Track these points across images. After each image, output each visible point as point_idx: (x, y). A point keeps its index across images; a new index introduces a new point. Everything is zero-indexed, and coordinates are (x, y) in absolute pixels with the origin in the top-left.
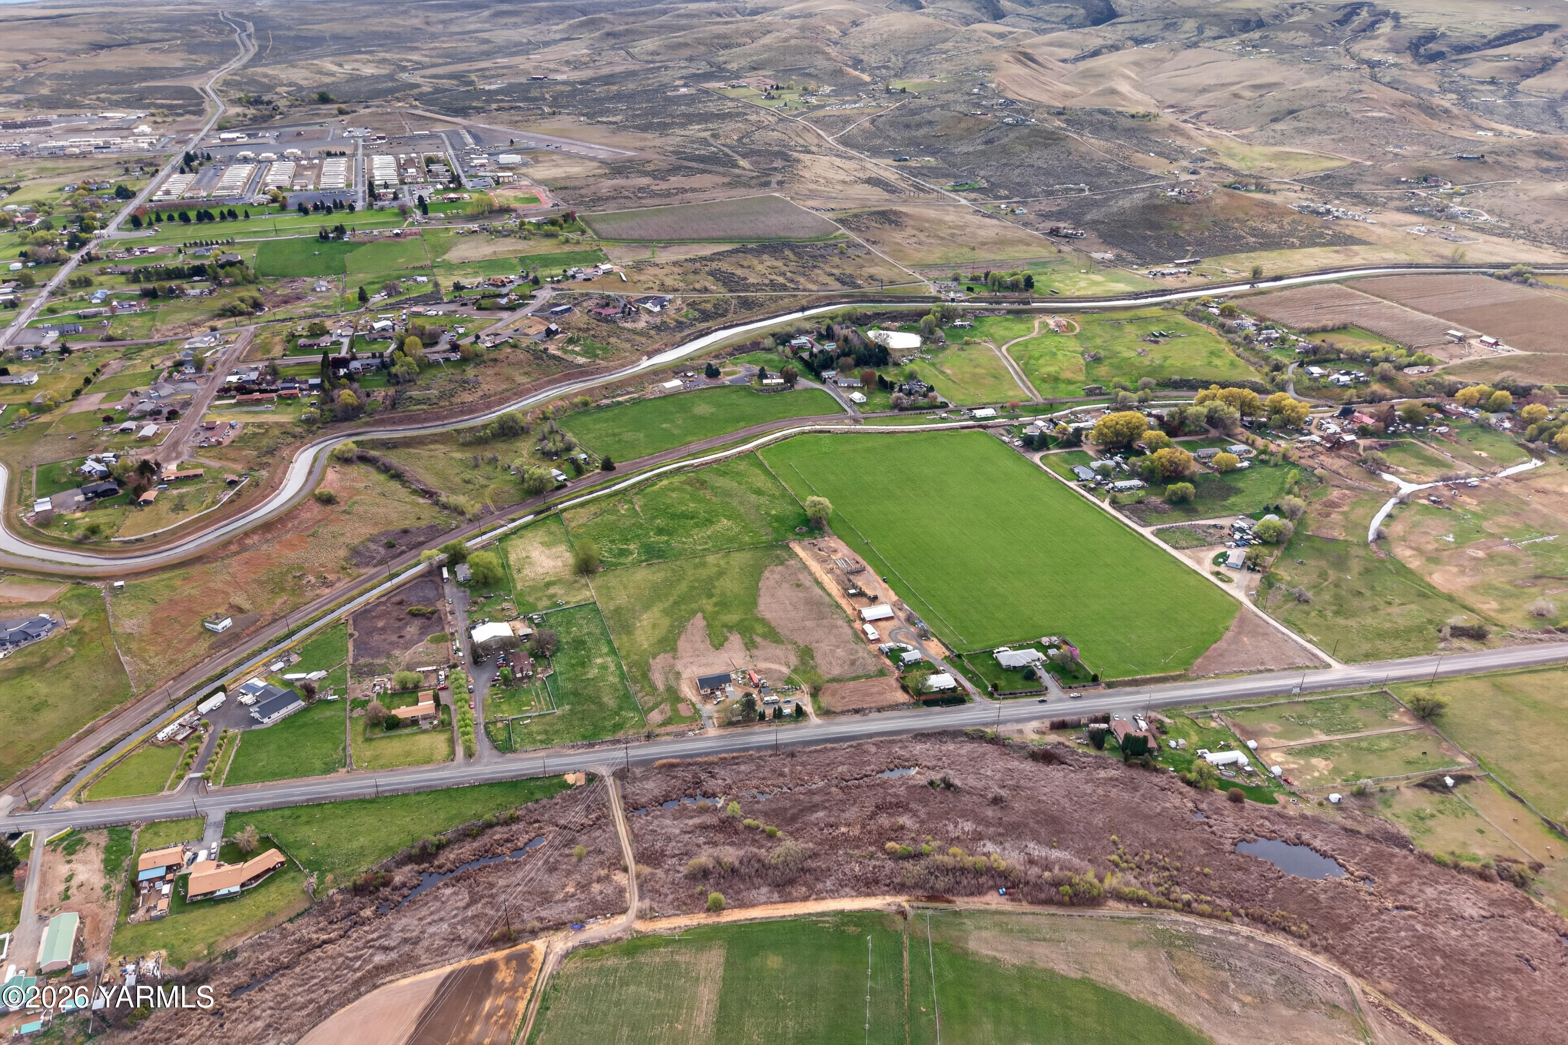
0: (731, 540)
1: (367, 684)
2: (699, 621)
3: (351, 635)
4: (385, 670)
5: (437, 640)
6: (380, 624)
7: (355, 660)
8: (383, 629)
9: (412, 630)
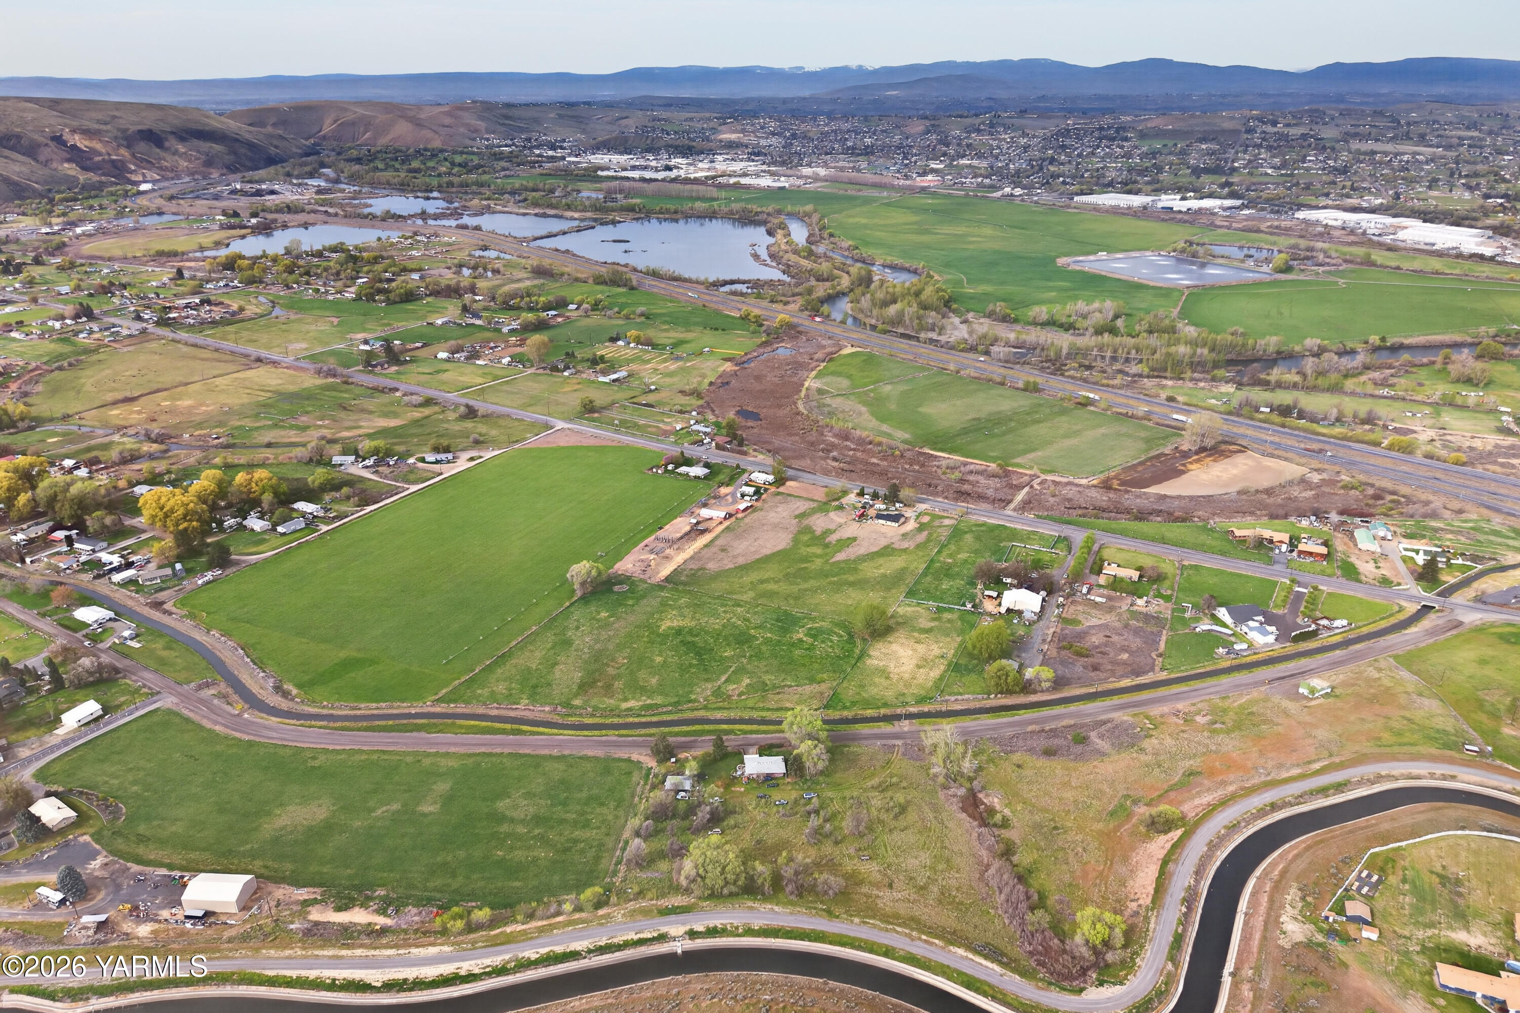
0: (700, 606)
1: (1152, 609)
2: (841, 557)
3: (1160, 655)
4: (1135, 615)
5: (1075, 622)
6: (1125, 656)
7: (1160, 634)
8: (1124, 649)
9: (1096, 639)
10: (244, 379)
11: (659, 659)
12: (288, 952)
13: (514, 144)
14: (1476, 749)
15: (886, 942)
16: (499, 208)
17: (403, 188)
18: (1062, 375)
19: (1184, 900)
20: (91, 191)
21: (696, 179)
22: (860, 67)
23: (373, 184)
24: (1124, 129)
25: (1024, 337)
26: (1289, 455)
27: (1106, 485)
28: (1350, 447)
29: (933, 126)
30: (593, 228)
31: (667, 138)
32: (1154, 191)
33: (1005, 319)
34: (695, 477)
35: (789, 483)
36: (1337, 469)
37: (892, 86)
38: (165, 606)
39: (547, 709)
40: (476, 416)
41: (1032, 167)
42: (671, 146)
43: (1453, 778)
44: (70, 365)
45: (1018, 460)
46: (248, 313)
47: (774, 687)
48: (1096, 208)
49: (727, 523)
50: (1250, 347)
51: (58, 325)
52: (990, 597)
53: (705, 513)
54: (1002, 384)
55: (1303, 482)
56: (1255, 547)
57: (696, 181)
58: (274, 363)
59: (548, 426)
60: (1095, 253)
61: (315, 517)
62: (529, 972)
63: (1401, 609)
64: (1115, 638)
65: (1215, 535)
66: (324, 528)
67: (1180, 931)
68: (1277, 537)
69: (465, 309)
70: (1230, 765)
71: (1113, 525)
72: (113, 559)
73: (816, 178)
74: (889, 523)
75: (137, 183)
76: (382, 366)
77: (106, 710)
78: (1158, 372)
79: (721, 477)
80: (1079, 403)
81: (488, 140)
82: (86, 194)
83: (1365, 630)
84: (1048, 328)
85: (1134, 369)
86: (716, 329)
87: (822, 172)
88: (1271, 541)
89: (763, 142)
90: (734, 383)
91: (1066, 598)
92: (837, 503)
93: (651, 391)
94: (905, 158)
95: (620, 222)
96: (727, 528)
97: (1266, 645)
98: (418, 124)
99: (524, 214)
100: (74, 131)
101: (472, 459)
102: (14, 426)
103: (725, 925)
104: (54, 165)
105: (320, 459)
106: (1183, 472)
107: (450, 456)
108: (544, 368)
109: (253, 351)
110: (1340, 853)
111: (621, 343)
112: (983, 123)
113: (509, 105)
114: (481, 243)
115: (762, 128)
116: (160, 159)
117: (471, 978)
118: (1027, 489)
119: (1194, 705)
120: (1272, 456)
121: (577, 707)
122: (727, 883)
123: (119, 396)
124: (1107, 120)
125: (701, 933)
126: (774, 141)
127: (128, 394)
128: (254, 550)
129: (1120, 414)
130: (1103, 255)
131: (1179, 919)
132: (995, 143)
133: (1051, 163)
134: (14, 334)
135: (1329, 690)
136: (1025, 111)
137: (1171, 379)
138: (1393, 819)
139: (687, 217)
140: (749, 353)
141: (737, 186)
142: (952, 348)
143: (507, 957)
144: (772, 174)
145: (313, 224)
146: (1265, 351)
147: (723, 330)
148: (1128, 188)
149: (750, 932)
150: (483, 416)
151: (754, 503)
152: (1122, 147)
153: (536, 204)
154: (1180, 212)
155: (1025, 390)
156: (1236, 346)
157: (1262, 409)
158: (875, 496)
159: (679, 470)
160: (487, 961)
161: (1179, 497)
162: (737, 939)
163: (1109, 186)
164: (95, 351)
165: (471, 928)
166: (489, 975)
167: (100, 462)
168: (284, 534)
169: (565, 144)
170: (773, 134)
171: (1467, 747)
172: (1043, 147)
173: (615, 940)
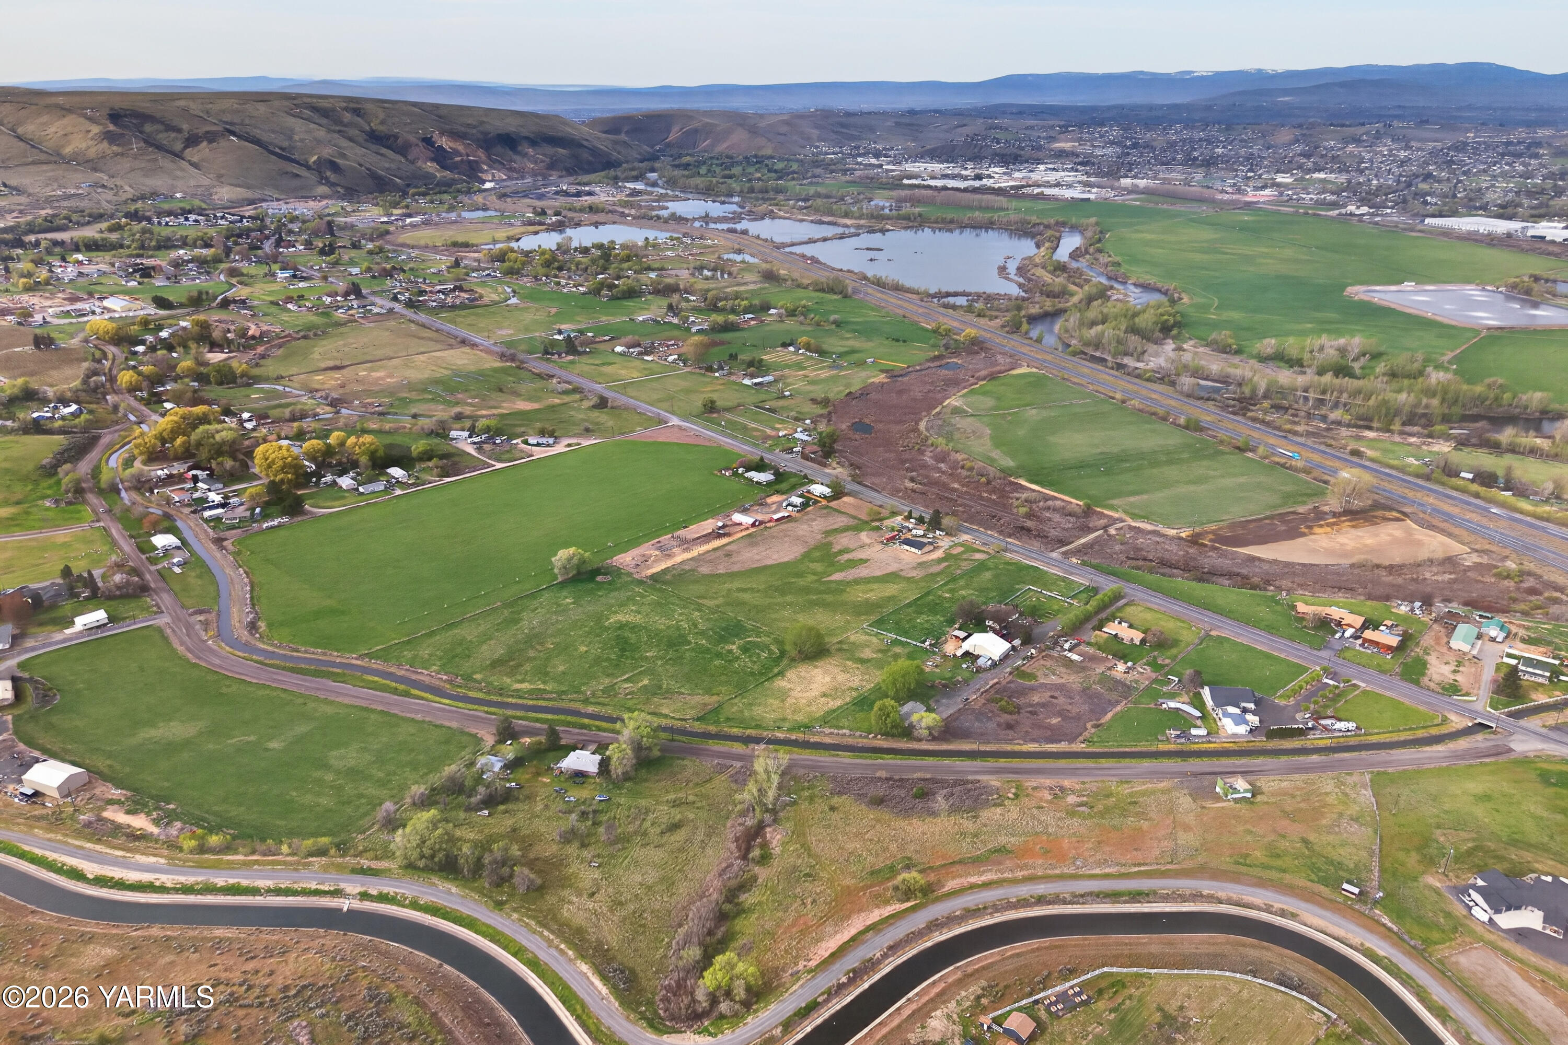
1: (1130, 676)
3: (1097, 726)
4: (1105, 680)
5: (1031, 677)
6: (1056, 720)
7: (1117, 703)
8: (1061, 713)
9: (1038, 698)
10: (439, 358)
11: (583, 649)
12: (52, 836)
13: (841, 152)
14: (1356, 891)
15: (524, 942)
16: (781, 213)
17: (707, 192)
18: (1244, 415)
19: (854, 970)
20: (445, 186)
21: (1000, 189)
22: (1260, 71)
23: (684, 189)
24: (1539, 144)
25: (1231, 371)
26: (1457, 531)
27: (1194, 540)
28: (1544, 529)
29: (1304, 135)
30: (858, 235)
31: (996, 147)
32: (1533, 216)
33: (1225, 349)
34: (757, 483)
35: (846, 499)
36: (1506, 552)
37: (1286, 92)
38: (225, 543)
39: (445, 677)
40: (606, 407)
41: (1398, 182)
42: (997, 155)
43: (1294, 916)
44: (315, 335)
45: (1115, 502)
46: (486, 300)
47: (668, 691)
48: (1447, 233)
49: (752, 530)
50: (1505, 402)
51: (328, 300)
52: (957, 637)
53: (737, 517)
54: (1164, 419)
55: (1450, 562)
56: (1315, 628)
57: (999, 191)
58: (474, 345)
59: (662, 421)
60: (1400, 282)
61: (398, 482)
62: (209, 897)
63: (1445, 720)
64: (1061, 700)
65: (1279, 608)
66: (398, 492)
67: (820, 1000)
68: (1349, 618)
69: (670, 307)
70: (1053, 851)
71: (1165, 582)
72: (215, 498)
73: (1134, 190)
74: (913, 549)
75: (484, 182)
76: (560, 355)
77: (112, 619)
78: (1364, 422)
79: (784, 486)
80: (1238, 448)
81: (817, 147)
82: (437, 190)
83: (1374, 739)
84: (1271, 364)
85: (1335, 415)
86: (898, 340)
87: (1142, 183)
88: (1339, 624)
89: (1098, 152)
90: (873, 396)
91: (1040, 651)
92: (877, 524)
93: (785, 397)
94: (1251, 170)
95: (888, 230)
96: (749, 535)
97: (1235, 735)
98: (754, 131)
99: (802, 221)
100: (442, 133)
101: (569, 445)
102: (235, 382)
103: (397, 894)
104: (419, 163)
105: (441, 432)
106: (1303, 535)
107: (551, 441)
108: (701, 368)
109: (464, 333)
110: (1069, 963)
111: (791, 349)
112: (1367, 133)
113: (848, 114)
114: (736, 246)
115: (1101, 137)
116: (511, 161)
117: (163, 889)
118: (1100, 532)
119: (1083, 783)
120: (1431, 527)
121: (475, 681)
122: (422, 856)
123: (331, 363)
124: (1521, 133)
125: (372, 896)
126: (1109, 151)
127: (338, 363)
128: (329, 504)
129: (1278, 463)
130: (1409, 285)
131: (830, 988)
132: (1367, 156)
133: (1424, 180)
134: (290, 306)
135: (1249, 795)
136: (1427, 122)
137: (1378, 430)
138: (1170, 944)
139: (963, 227)
140: (913, 366)
141: (1041, 197)
142: (1138, 376)
143: (200, 879)
144: (1087, 184)
145: (604, 224)
146: (1526, 408)
147: (904, 341)
148: (1506, 211)
149: (415, 905)
150: (612, 408)
151: (793, 514)
152: (1525, 165)
153: (817, 211)
154: (1553, 242)
155: (1186, 427)
156: (1487, 399)
157: (1463, 475)
158: (920, 520)
159: (747, 475)
160: (182, 879)
161: (1275, 561)
162: (400, 909)
163: (1484, 209)
164: (344, 324)
165: (202, 849)
166: (176, 890)
167: (268, 417)
168: (362, 494)
169: (892, 153)
170: (1112, 143)
171: (1346, 886)
172: (1424, 162)
173: (296, 886)
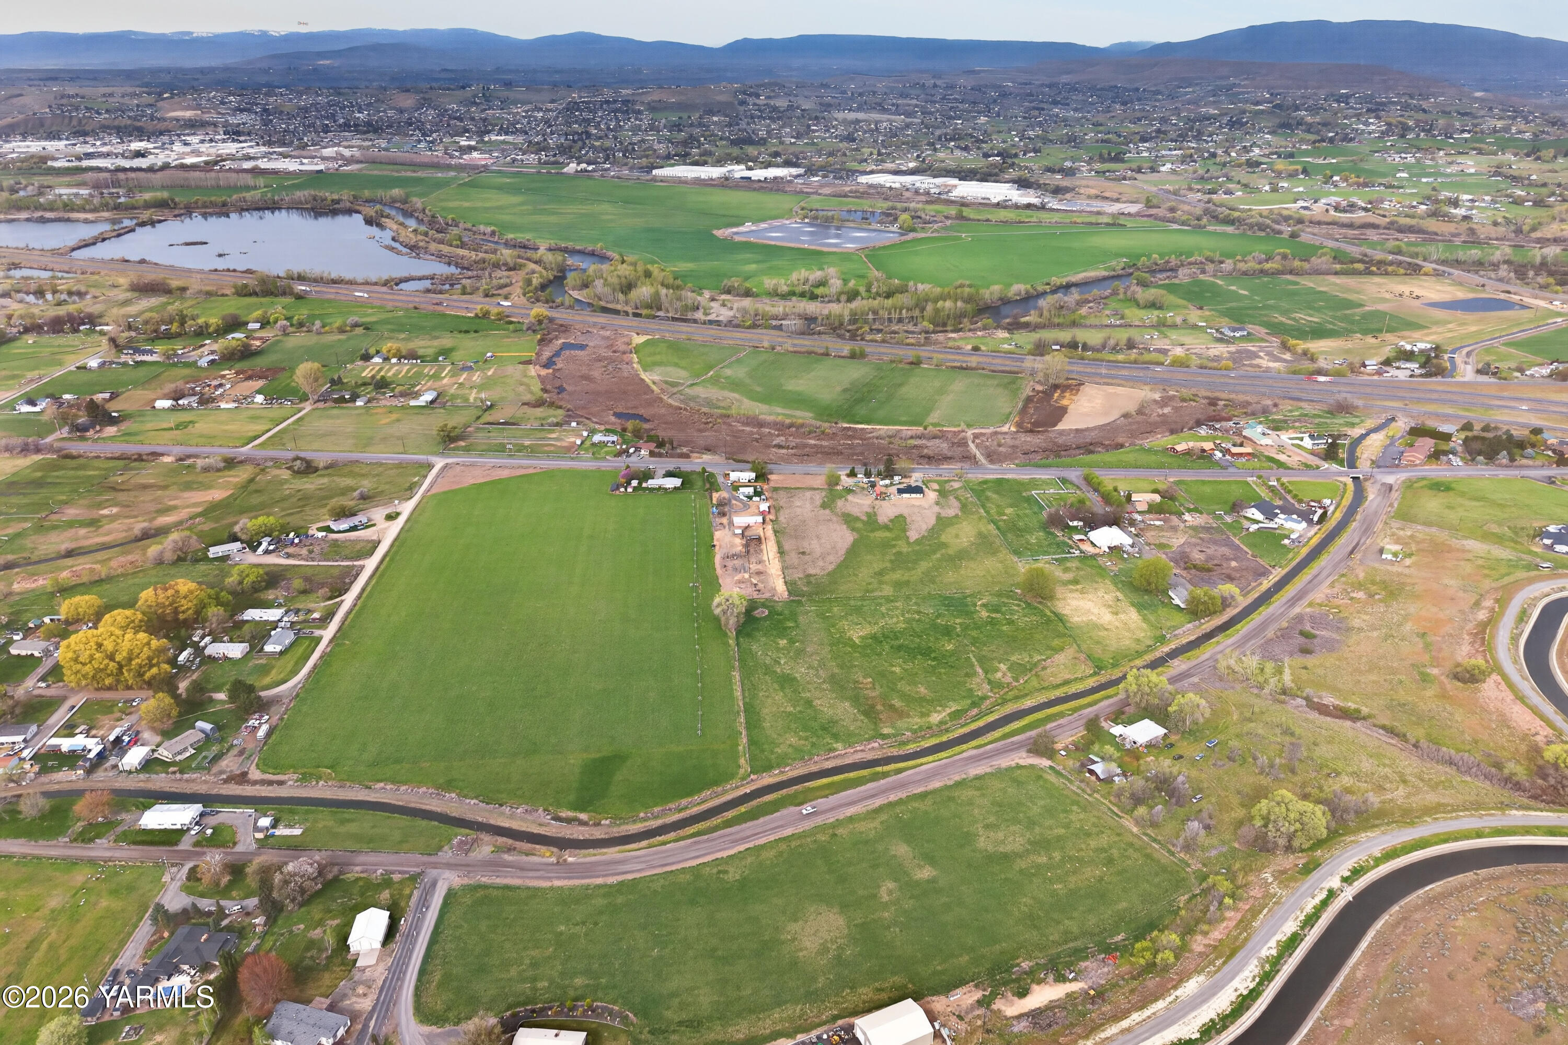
0: (858, 610)
1: (1201, 522)
2: (913, 535)
3: (1255, 556)
4: (1197, 529)
5: (1165, 545)
7: (1231, 540)
8: (1226, 559)
9: (1197, 556)
11: (896, 670)
18: (864, 340)
27: (1025, 429)
28: (1146, 369)
29: (424, 99)
30: (133, 230)
34: (675, 489)
35: (773, 477)
37: (321, 55)
38: (253, 778)
40: (317, 469)
42: (108, 128)
49: (768, 527)
50: (981, 296)
52: (1080, 541)
53: (735, 522)
54: (827, 355)
57: (194, 167)
59: (424, 465)
60: (741, 224)
61: (292, 623)
63: (1344, 483)
64: (1209, 551)
65: (1159, 454)
66: (325, 633)
72: (82, 742)
74: (913, 495)
79: (700, 483)
80: (910, 363)
83: (1345, 504)
86: (467, 332)
87: (345, 152)
88: (1204, 451)
89: (232, 120)
90: (568, 386)
92: (841, 487)
93: (489, 408)
95: (160, 221)
96: (777, 532)
97: (1307, 531)
101: (390, 518)
106: (1064, 408)
107: (358, 519)
108: (323, 401)
111: (376, 360)
112: (476, 96)
115: (222, 103)
118: (971, 444)
124: (609, 93)
125: (1350, 876)
126: (244, 117)
129: (956, 367)
130: (749, 225)
137: (953, 331)
140: (540, 353)
141: (257, 171)
147: (476, 332)
149: (1379, 860)
154: (759, 181)
157: (1054, 347)
158: (867, 474)
159: (648, 485)
162: (1377, 870)
168: (284, 652)
170: (239, 110)
